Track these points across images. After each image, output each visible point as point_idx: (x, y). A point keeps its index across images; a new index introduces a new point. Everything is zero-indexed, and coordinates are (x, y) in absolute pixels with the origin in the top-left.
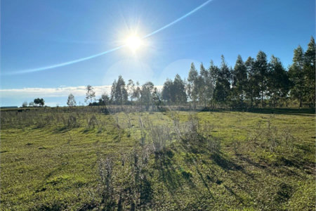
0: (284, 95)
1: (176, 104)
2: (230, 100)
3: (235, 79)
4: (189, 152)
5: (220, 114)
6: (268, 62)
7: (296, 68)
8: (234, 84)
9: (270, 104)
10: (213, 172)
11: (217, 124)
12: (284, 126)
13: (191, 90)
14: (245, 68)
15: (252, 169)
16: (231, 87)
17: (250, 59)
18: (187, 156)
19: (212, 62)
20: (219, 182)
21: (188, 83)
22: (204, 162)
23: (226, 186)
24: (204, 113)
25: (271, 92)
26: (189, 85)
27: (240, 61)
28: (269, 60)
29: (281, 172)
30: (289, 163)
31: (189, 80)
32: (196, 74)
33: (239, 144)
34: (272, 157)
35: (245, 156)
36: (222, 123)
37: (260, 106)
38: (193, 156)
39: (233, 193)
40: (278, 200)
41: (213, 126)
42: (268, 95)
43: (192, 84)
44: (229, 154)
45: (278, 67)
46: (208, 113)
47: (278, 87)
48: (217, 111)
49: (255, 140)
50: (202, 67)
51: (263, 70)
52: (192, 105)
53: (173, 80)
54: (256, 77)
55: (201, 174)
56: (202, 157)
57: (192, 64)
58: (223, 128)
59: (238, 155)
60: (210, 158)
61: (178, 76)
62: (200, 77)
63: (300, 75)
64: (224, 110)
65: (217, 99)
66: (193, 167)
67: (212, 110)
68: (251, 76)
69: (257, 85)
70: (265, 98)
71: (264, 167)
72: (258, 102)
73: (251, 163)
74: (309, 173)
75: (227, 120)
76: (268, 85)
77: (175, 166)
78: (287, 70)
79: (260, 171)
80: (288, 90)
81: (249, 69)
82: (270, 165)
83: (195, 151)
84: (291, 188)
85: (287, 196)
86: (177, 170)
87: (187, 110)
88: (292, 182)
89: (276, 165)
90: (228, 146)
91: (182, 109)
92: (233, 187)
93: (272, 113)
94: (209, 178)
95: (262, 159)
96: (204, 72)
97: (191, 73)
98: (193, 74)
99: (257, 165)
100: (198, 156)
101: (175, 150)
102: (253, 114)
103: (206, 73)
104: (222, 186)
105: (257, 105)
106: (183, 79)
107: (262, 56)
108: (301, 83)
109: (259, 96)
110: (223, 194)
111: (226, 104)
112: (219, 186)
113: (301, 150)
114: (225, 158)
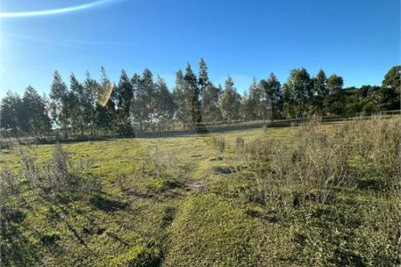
0: (171, 117)
1: (29, 134)
2: (116, 125)
3: (120, 98)
4: (56, 204)
5: (103, 143)
6: (154, 82)
7: (178, 90)
8: (119, 105)
9: (159, 127)
10: (92, 221)
11: (99, 157)
12: (170, 149)
13: (58, 112)
14: (131, 86)
15: (140, 203)
16: (116, 108)
17: (136, 76)
18: (52, 211)
19: (88, 74)
20: (100, 232)
21: (51, 101)
22: (79, 212)
23: (109, 234)
24: (81, 143)
25: (159, 115)
26: (53, 104)
27: (124, 78)
28: (155, 80)
29: (166, 196)
30: (173, 185)
31: (52, 97)
32: (63, 87)
33: (125, 177)
34: (158, 184)
35: (132, 190)
36: (106, 154)
37: (150, 129)
38: (62, 208)
39: (116, 239)
40: (163, 226)
41: (93, 161)
42: (157, 117)
43: (59, 103)
44: (114, 193)
45: (164, 89)
46: (88, 143)
47: (165, 109)
48: (100, 139)
49: (143, 169)
50: (73, 79)
51: (150, 90)
52: (61, 134)
53: (22, 96)
54: (143, 97)
55: (74, 231)
56: (75, 205)
57: (56, 72)
58: (108, 160)
59: (124, 190)
60: (88, 204)
61: (30, 89)
62: (72, 94)
63: (182, 98)
64: (109, 137)
65: (98, 124)
66: (62, 225)
67: (93, 139)
68: (138, 96)
69: (145, 106)
70: (154, 120)
71: (151, 196)
72: (148, 125)
73: (138, 195)
74: (188, 190)
75: (113, 149)
76: (156, 107)
77: (27, 234)
78: (171, 92)
79: (148, 202)
80: (173, 112)
81: (135, 87)
82: (157, 193)
83: (65, 201)
84: (174, 209)
85: (171, 219)
86: (31, 239)
87: (52, 142)
88: (176, 203)
89: (163, 191)
90: (113, 183)
91: (44, 142)
92: (118, 231)
93: (161, 136)
94: (86, 231)
95: (150, 187)
96: (76, 86)
97: (54, 86)
98: (58, 89)
99: (145, 196)
100: (69, 207)
101: (29, 208)
102: (143, 139)
103: (80, 88)
104: (104, 234)
105: (146, 129)
106: (40, 94)
107: (148, 74)
108: (182, 105)
109: (148, 119)
110: (105, 244)
111: (112, 129)
112: (100, 237)
113: (183, 171)
114: (109, 198)
